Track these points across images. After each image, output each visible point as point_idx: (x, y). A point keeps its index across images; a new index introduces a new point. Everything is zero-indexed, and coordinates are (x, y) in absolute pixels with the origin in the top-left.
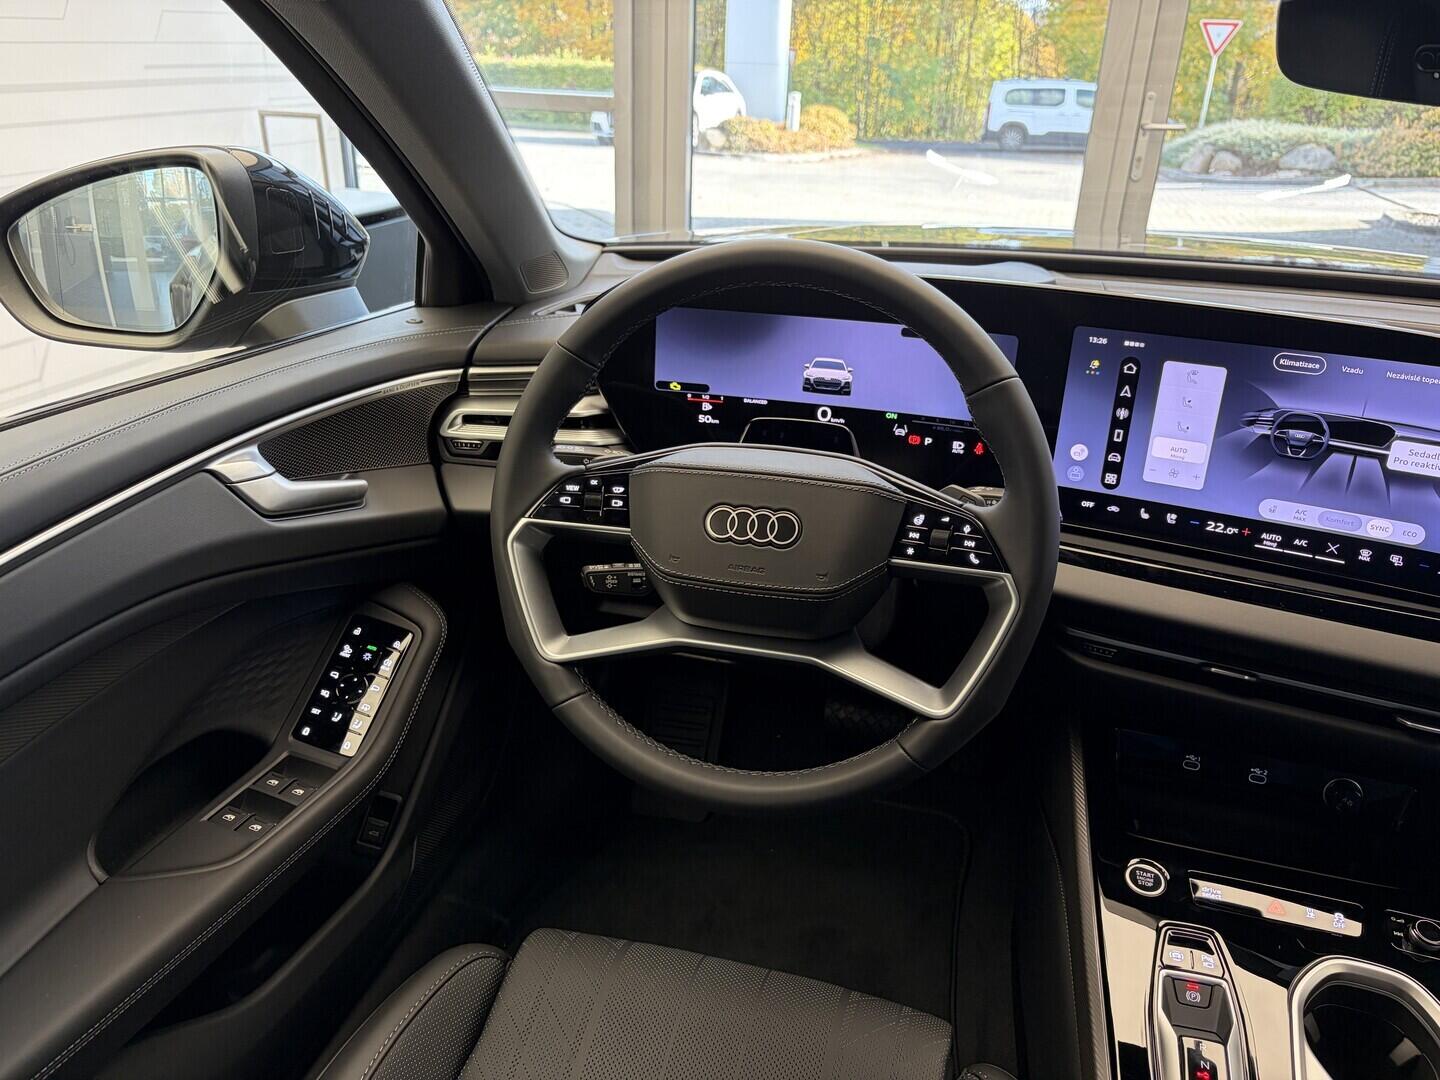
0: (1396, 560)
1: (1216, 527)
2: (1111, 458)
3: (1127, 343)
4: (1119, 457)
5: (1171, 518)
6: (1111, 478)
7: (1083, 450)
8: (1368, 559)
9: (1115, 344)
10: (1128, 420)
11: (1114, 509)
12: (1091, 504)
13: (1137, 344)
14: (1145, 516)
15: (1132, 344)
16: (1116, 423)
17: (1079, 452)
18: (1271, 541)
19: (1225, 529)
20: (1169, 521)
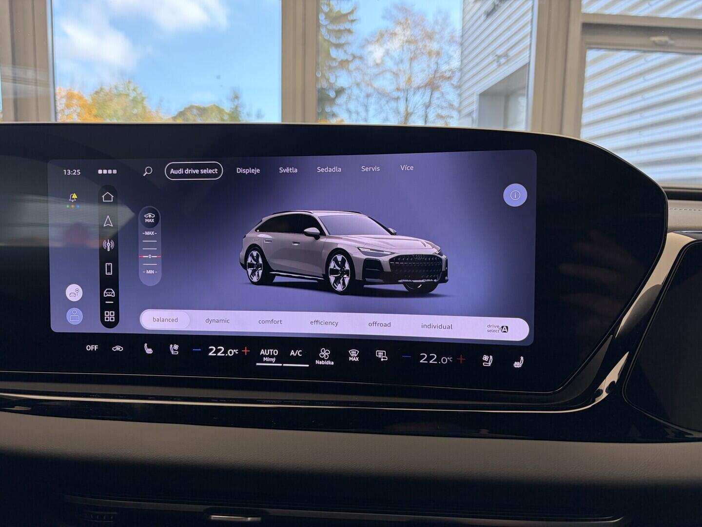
0: (381, 354)
1: (217, 351)
2: (106, 294)
3: (100, 172)
4: (114, 292)
5: (174, 348)
6: (110, 316)
7: (77, 290)
8: (357, 359)
9: (90, 174)
10: (115, 251)
11: (118, 348)
12: (96, 347)
13: (110, 172)
14: (149, 351)
15: (105, 172)
16: (105, 256)
17: (74, 292)
18: (270, 356)
19: (225, 352)
20: (172, 352)
